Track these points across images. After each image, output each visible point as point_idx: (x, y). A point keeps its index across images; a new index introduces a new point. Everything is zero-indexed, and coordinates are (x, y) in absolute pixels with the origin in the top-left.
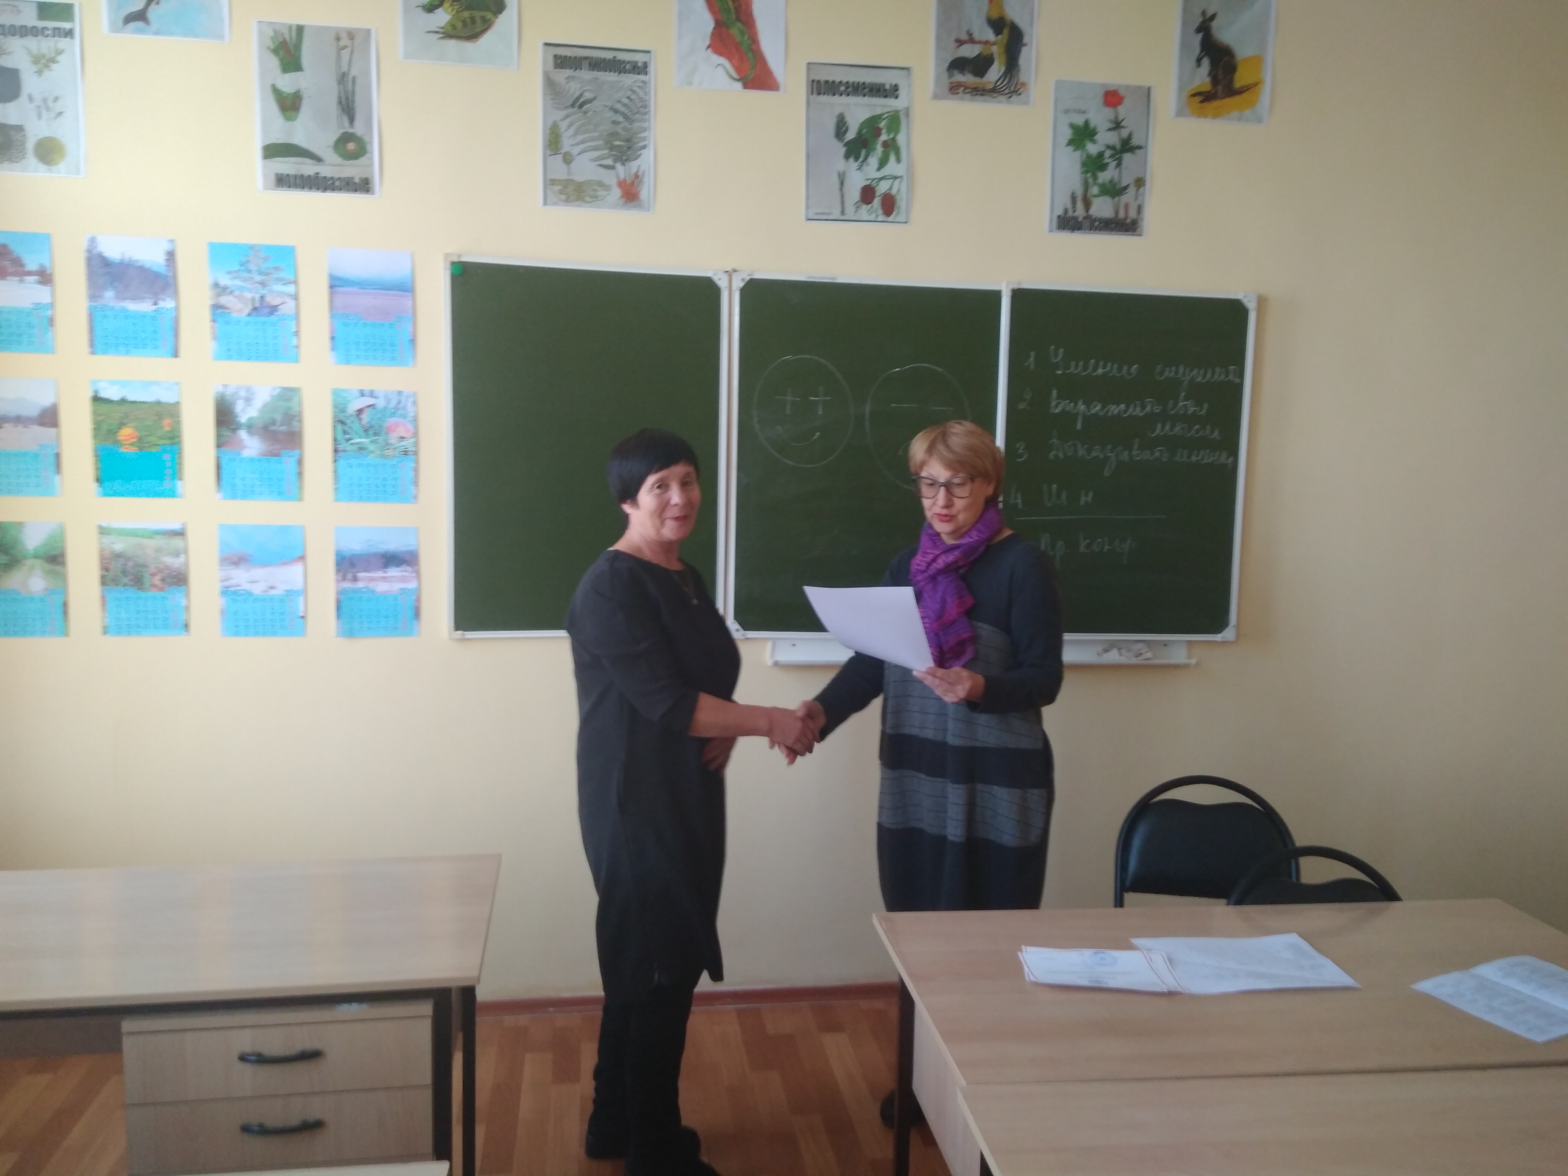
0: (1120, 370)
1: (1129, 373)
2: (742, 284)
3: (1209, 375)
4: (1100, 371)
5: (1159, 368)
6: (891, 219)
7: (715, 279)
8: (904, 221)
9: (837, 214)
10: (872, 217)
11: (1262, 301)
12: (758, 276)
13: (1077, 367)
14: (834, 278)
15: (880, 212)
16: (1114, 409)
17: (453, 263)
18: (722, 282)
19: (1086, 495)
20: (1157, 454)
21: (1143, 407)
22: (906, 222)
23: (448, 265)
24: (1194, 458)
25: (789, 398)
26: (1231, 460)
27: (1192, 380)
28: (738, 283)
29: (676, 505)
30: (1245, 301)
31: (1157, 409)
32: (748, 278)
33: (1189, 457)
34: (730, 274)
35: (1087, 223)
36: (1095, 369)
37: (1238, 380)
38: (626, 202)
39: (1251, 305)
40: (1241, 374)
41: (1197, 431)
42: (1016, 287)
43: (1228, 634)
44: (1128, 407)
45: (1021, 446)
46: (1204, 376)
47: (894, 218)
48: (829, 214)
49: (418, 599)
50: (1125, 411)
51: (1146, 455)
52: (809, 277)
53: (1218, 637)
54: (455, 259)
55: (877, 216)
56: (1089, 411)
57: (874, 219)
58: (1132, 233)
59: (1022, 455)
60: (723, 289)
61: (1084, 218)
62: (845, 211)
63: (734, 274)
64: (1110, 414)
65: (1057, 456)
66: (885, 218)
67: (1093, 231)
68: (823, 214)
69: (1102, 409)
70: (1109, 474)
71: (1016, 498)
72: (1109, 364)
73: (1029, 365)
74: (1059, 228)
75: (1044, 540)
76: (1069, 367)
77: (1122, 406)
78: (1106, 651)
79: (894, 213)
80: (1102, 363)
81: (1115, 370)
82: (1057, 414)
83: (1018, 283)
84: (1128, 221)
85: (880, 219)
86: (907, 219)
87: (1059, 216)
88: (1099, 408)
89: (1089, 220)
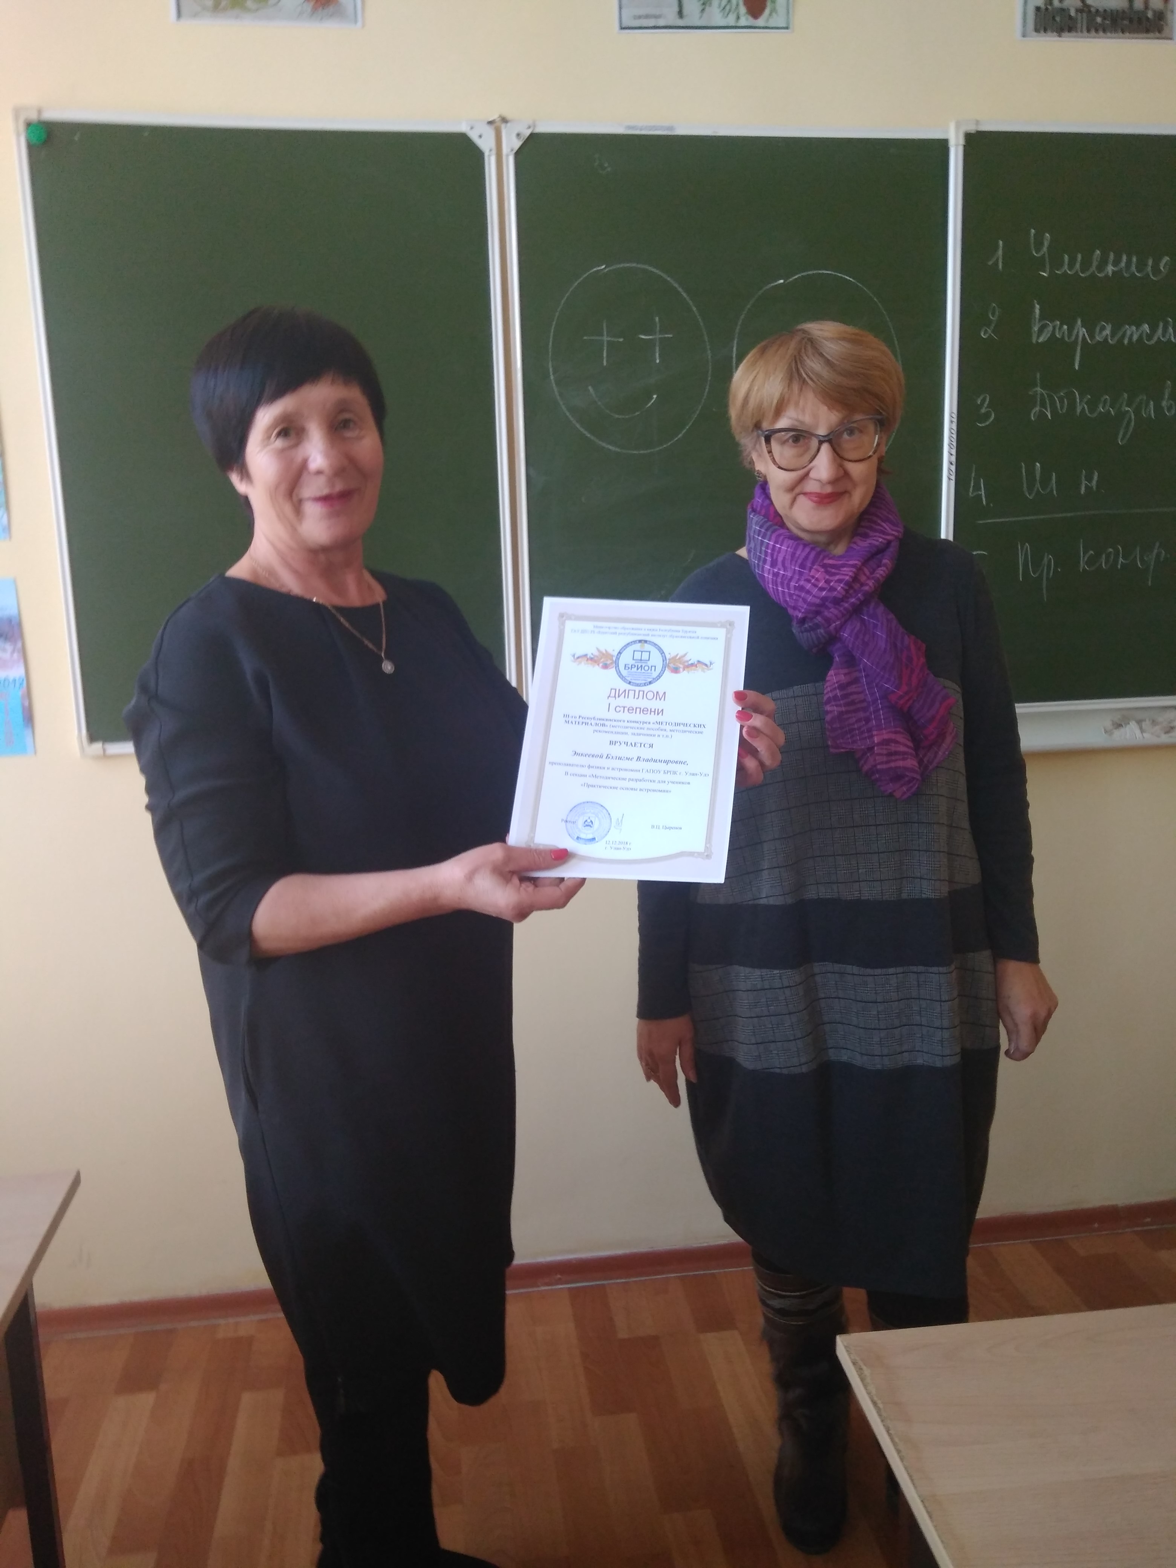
0: (1141, 266)
1: (1156, 270)
2: (517, 144)
4: (1110, 269)
6: (760, 22)
7: (473, 136)
8: (784, 25)
9: (671, 17)
10: (731, 20)
12: (544, 128)
13: (1071, 266)
14: (671, 128)
15: (743, 10)
16: (1132, 332)
17: (29, 125)
18: (486, 143)
19: (1089, 479)
22: (787, 28)
23: (22, 127)
25: (605, 338)
28: (511, 143)
29: (319, 472)
32: (527, 133)
34: (498, 124)
35: (1083, 20)
36: (1101, 267)
38: (315, 9)
42: (972, 128)
44: (1153, 329)
45: (984, 401)
47: (767, 20)
48: (656, 17)
49: (28, 694)
50: (1150, 337)
52: (629, 127)
54: (33, 116)
55: (738, 18)
56: (1092, 336)
57: (732, 23)
58: (1157, 35)
59: (987, 416)
60: (486, 154)
61: (1078, 11)
62: (686, 11)
63: (503, 126)
64: (1126, 342)
65: (1042, 415)
66: (751, 21)
67: (1093, 33)
68: (647, 17)
69: (1113, 334)
70: (1125, 441)
71: (977, 487)
72: (1124, 258)
73: (996, 264)
74: (1037, 30)
75: (1023, 553)
76: (1061, 265)
77: (1146, 327)
78: (1119, 726)
79: (767, 12)
80: (1112, 256)
81: (1133, 268)
82: (1042, 343)
83: (977, 122)
84: (1150, 14)
85: (743, 22)
86: (788, 22)
87: (1038, 9)
88: (1108, 331)
89: (1085, 15)
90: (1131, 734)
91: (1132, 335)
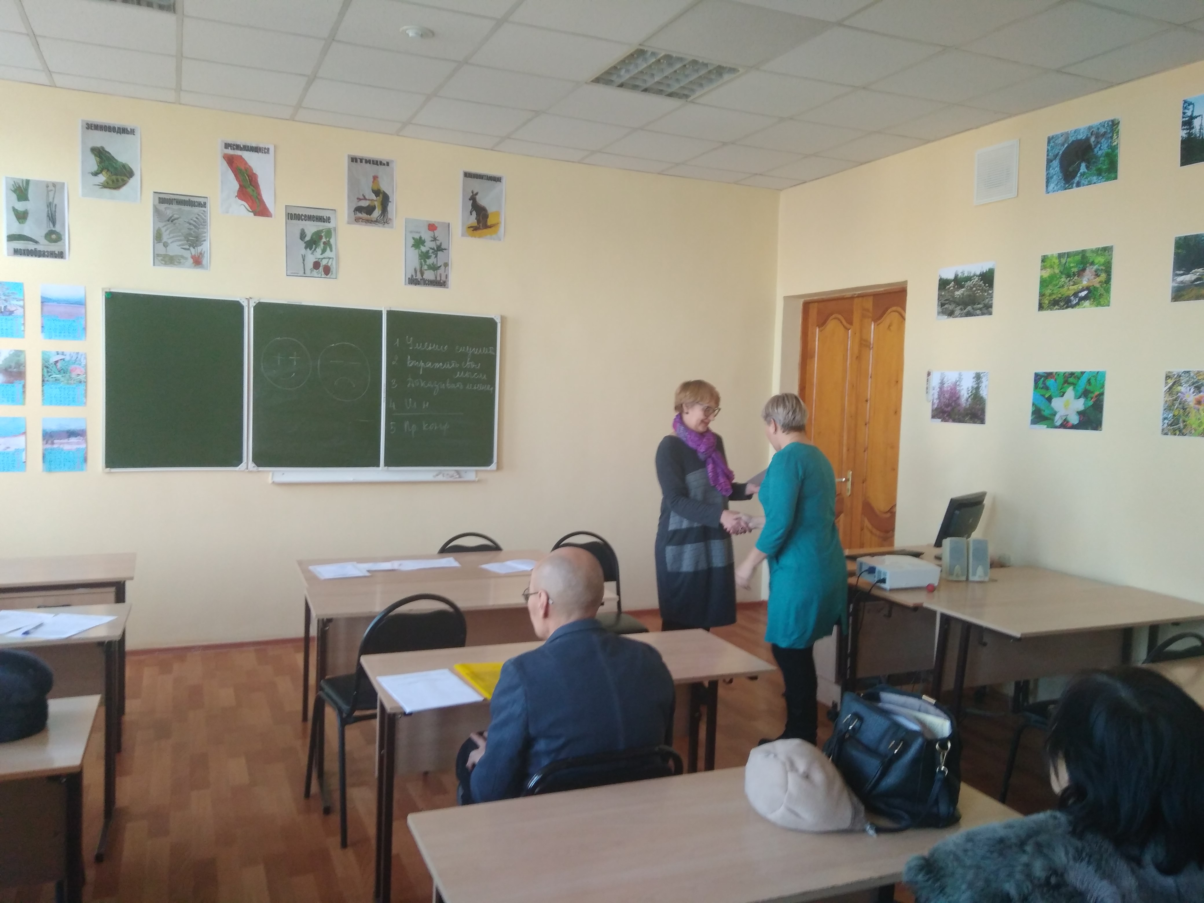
0: (439, 348)
1: (443, 349)
2: (254, 305)
3: (480, 351)
4: (430, 348)
5: (457, 348)
6: (328, 276)
7: (241, 302)
9: (302, 273)
11: (503, 318)
12: (263, 301)
13: (419, 346)
15: (323, 273)
16: (437, 365)
17: (106, 292)
18: (245, 304)
19: (426, 404)
20: (458, 386)
21: (451, 365)
22: (336, 278)
23: (104, 293)
24: (475, 388)
25: (279, 357)
26: (492, 389)
27: (473, 354)
28: (252, 304)
30: (495, 319)
31: (457, 366)
32: (258, 302)
33: (473, 387)
34: (248, 300)
35: (422, 282)
36: (428, 347)
37: (493, 353)
38: (195, 266)
39: (498, 321)
40: (495, 351)
41: (476, 376)
42: (389, 309)
43: (493, 466)
44: (443, 364)
45: (394, 381)
46: (478, 352)
47: (330, 276)
48: (298, 273)
49: (86, 453)
50: (443, 366)
51: (453, 386)
52: (288, 302)
53: (489, 468)
54: (108, 291)
55: (321, 275)
56: (425, 366)
57: (320, 276)
58: (444, 287)
59: (394, 386)
60: (245, 306)
61: (421, 279)
62: (306, 272)
63: (250, 300)
64: (435, 367)
65: (411, 386)
66: (325, 276)
67: (425, 285)
68: (294, 273)
69: (432, 365)
70: (436, 394)
71: (392, 405)
72: (434, 345)
73: (396, 345)
74: (409, 283)
75: (406, 424)
76: (416, 346)
77: (441, 364)
78: (437, 475)
79: (330, 274)
80: (431, 344)
81: (437, 348)
82: (410, 367)
83: (390, 308)
84: (442, 282)
85: (323, 276)
86: (336, 277)
87: (409, 278)
88: (430, 364)
89: (423, 281)
90: (440, 478)
91: (437, 366)
